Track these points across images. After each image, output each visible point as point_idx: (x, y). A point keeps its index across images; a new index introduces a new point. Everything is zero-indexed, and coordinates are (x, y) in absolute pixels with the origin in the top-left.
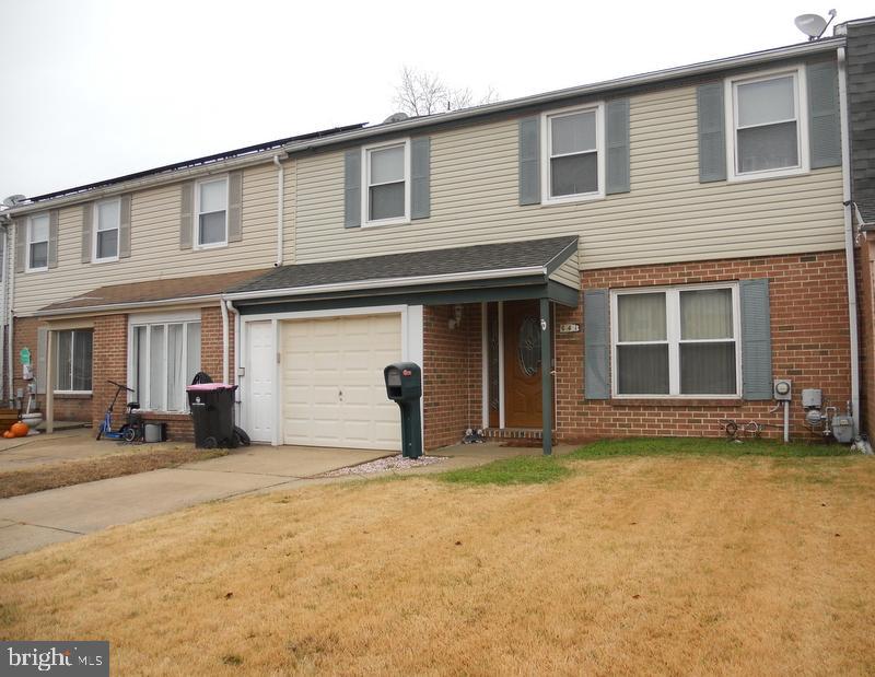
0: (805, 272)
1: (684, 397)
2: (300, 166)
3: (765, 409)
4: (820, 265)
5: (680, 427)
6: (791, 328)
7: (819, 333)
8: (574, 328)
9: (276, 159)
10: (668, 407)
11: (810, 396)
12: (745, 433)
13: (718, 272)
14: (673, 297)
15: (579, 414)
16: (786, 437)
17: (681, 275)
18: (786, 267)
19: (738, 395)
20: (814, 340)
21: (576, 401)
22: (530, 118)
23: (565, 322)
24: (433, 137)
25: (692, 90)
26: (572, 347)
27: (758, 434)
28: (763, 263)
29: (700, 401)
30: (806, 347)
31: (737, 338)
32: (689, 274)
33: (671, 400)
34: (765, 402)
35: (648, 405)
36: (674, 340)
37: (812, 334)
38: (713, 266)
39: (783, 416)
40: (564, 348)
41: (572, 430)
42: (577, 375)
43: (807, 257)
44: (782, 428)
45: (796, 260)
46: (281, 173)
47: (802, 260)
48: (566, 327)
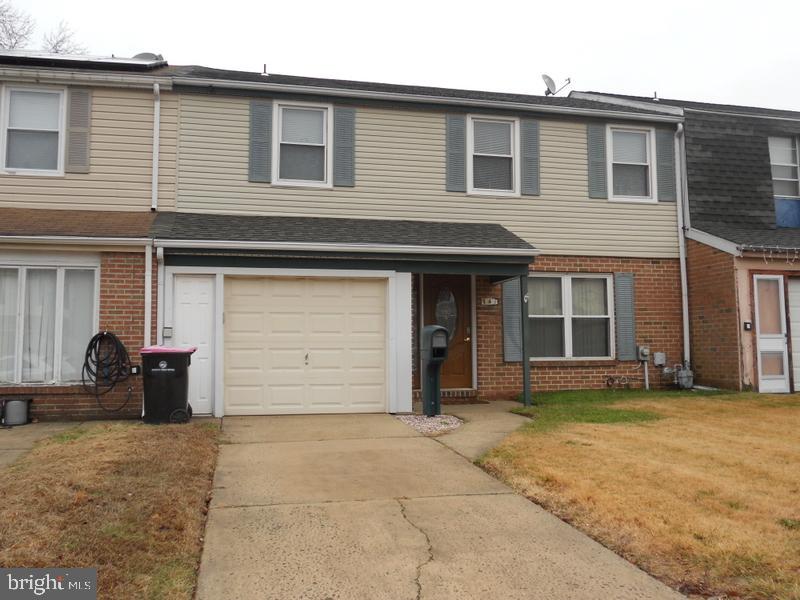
0: (654, 271)
1: (575, 359)
2: (184, 102)
3: (630, 367)
4: (663, 267)
5: (576, 382)
6: (645, 309)
7: (662, 314)
8: (494, 302)
9: (157, 87)
10: (566, 368)
11: (660, 358)
12: (619, 385)
13: (600, 266)
14: (567, 282)
15: (497, 374)
16: (647, 387)
17: (575, 265)
18: (643, 267)
19: (612, 357)
20: (660, 319)
21: (495, 364)
22: (458, 116)
23: (485, 296)
24: (358, 110)
25: (583, 127)
26: (491, 317)
27: (628, 385)
28: (628, 262)
29: (591, 362)
30: (655, 323)
31: (611, 315)
32: (581, 265)
33: (566, 362)
34: (632, 362)
35: (552, 366)
36: (568, 315)
37: (658, 314)
38: (607, 261)
39: (643, 372)
40: (485, 318)
41: (492, 388)
42: (495, 341)
43: (655, 261)
44: (644, 380)
45: (648, 263)
46: (157, 105)
47: (653, 263)
48: (487, 300)
